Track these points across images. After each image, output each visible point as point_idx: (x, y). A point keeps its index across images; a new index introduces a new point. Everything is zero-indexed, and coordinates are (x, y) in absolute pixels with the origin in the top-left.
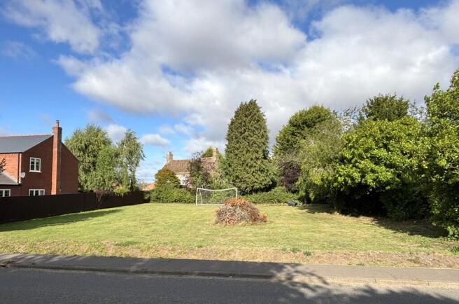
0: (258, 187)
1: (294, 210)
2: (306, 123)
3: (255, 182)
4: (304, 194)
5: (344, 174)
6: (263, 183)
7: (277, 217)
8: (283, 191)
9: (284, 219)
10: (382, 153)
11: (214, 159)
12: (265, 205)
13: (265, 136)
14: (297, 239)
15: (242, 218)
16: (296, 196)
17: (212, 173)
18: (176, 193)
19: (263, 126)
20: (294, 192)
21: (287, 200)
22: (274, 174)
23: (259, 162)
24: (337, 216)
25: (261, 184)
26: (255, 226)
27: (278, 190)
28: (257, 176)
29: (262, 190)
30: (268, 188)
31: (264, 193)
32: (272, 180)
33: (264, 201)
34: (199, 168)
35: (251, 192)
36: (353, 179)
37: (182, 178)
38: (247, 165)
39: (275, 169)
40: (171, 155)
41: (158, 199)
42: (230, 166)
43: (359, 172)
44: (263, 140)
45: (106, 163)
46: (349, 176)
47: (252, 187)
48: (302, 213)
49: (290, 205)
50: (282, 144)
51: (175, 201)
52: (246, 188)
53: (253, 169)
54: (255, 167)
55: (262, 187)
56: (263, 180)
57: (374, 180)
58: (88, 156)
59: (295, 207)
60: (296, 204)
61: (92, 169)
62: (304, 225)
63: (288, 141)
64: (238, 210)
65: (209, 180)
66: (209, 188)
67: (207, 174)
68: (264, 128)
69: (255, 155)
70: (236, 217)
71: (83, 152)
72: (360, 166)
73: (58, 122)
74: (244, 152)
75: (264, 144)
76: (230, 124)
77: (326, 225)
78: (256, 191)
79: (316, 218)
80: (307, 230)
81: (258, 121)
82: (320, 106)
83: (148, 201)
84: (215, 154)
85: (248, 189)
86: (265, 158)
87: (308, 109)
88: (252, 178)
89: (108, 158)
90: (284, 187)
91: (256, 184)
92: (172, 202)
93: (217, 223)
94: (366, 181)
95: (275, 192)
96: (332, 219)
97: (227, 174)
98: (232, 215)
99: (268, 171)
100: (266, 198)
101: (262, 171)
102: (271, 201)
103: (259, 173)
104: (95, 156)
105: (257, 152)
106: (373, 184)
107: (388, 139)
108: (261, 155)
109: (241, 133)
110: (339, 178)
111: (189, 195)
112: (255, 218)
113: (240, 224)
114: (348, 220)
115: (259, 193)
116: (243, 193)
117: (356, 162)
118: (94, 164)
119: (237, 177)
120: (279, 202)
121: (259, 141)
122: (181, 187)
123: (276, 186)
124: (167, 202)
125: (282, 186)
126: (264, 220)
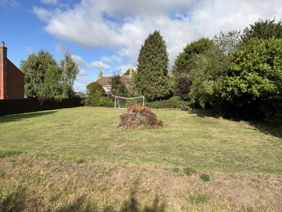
0: (159, 96)
1: (186, 114)
2: (196, 50)
3: (158, 92)
4: (194, 101)
5: (232, 85)
6: (164, 93)
7: (172, 120)
8: (178, 99)
9: (178, 123)
10: (266, 67)
11: (130, 76)
12: (164, 109)
13: (165, 58)
14: (190, 147)
15: (141, 122)
16: (187, 103)
17: (127, 86)
18: (102, 100)
19: (164, 50)
20: (186, 100)
21: (181, 106)
22: (172, 87)
23: (160, 78)
24: (221, 120)
25: (162, 94)
26: (152, 130)
27: (174, 98)
28: (159, 88)
29: (163, 99)
30: (167, 97)
31: (164, 101)
32: (170, 91)
33: (164, 107)
34: (118, 83)
35: (154, 100)
36: (240, 89)
37: (107, 89)
38: (151, 80)
39: (172, 83)
40: (101, 74)
41: (90, 104)
42: (139, 81)
43: (246, 83)
44: (163, 61)
45: (51, 77)
46: (236, 86)
47: (156, 96)
48: (193, 117)
49: (182, 110)
50: (178, 66)
51: (102, 105)
52: (151, 97)
53: (156, 83)
54: (157, 81)
55: (163, 96)
56: (163, 91)
57: (259, 90)
58: (39, 72)
59: (187, 112)
60: (188, 109)
61: (41, 82)
62: (195, 129)
63: (183, 63)
64: (138, 115)
65: (125, 91)
66: (125, 96)
67: (124, 87)
68: (164, 52)
69: (157, 72)
70: (136, 121)
71: (35, 69)
72: (248, 78)
73: (3, 43)
74: (149, 71)
75: (164, 64)
76: (140, 49)
77: (214, 130)
78: (159, 99)
79: (204, 122)
80: (198, 135)
81: (160, 46)
82: (206, 38)
83: (83, 105)
84: (131, 72)
85: (153, 98)
86: (165, 75)
87: (198, 41)
88: (155, 89)
89: (53, 74)
90: (179, 97)
91: (158, 94)
92: (100, 106)
93: (120, 125)
94: (252, 91)
95: (172, 100)
96: (217, 123)
97: (137, 86)
98: (133, 119)
99: (167, 84)
100: (165, 104)
101: (163, 85)
102: (169, 106)
103: (160, 85)
104: (44, 73)
105: (159, 70)
106: (258, 94)
107: (272, 55)
108: (162, 72)
109: (148, 56)
110: (228, 88)
111: (111, 102)
112: (153, 122)
113: (140, 127)
114: (231, 124)
115: (160, 100)
116: (149, 100)
117: (245, 74)
118: (42, 78)
119: (145, 89)
120: (175, 107)
121: (161, 62)
122: (106, 95)
123: (173, 96)
124: (95, 106)
125: (177, 95)
126: (160, 124)
